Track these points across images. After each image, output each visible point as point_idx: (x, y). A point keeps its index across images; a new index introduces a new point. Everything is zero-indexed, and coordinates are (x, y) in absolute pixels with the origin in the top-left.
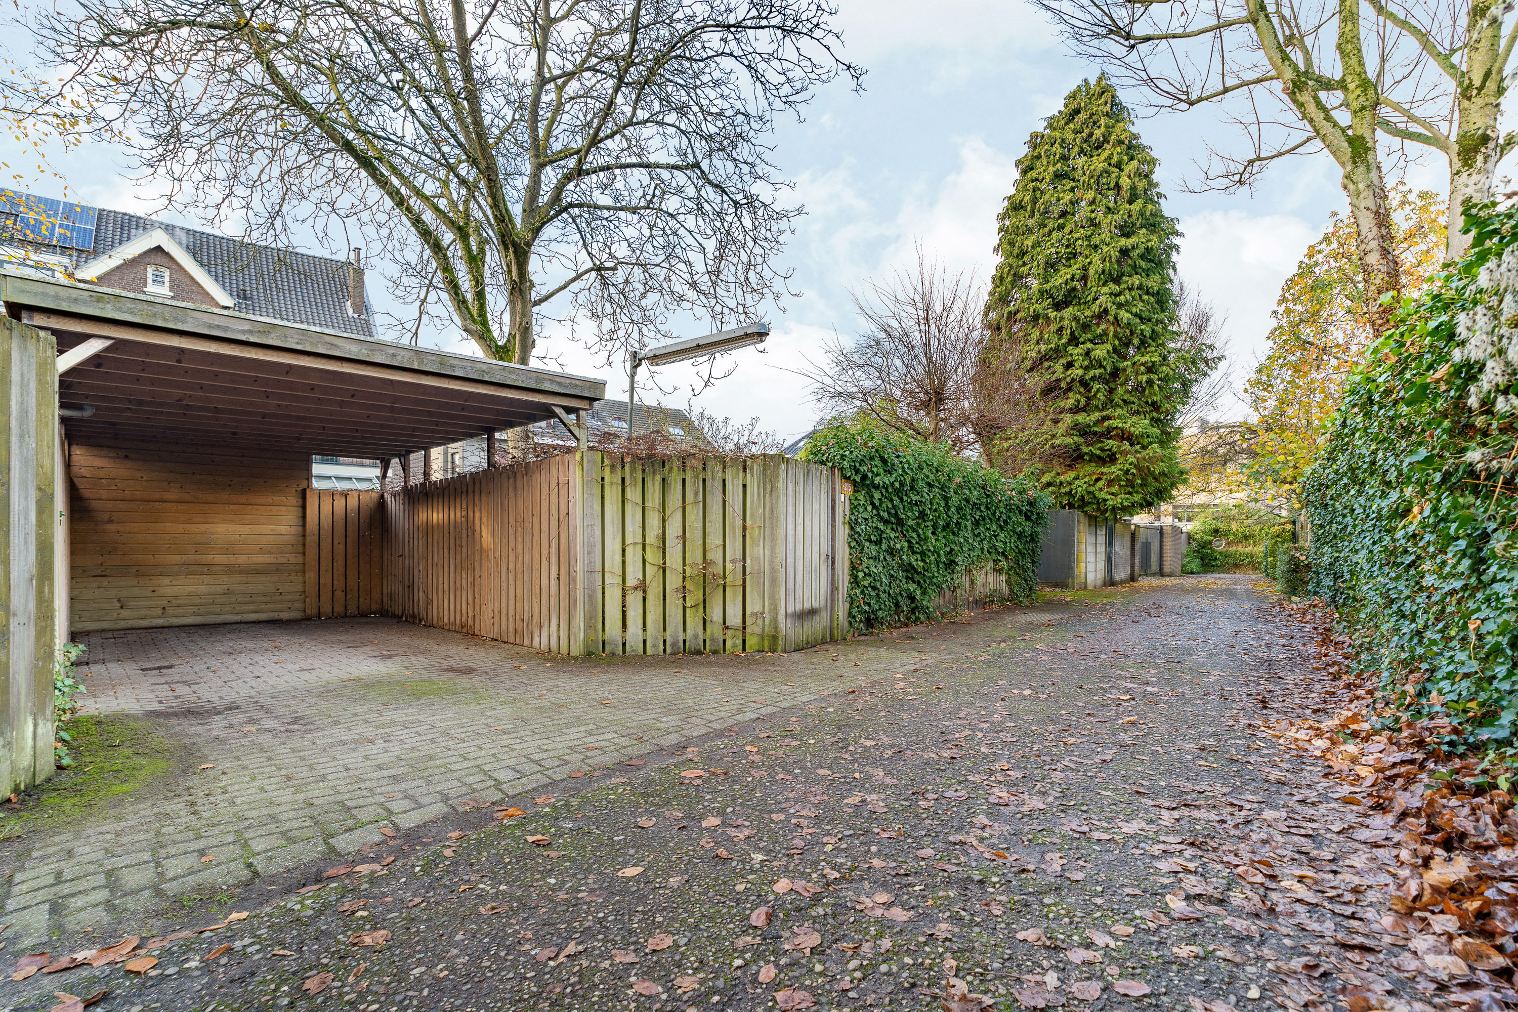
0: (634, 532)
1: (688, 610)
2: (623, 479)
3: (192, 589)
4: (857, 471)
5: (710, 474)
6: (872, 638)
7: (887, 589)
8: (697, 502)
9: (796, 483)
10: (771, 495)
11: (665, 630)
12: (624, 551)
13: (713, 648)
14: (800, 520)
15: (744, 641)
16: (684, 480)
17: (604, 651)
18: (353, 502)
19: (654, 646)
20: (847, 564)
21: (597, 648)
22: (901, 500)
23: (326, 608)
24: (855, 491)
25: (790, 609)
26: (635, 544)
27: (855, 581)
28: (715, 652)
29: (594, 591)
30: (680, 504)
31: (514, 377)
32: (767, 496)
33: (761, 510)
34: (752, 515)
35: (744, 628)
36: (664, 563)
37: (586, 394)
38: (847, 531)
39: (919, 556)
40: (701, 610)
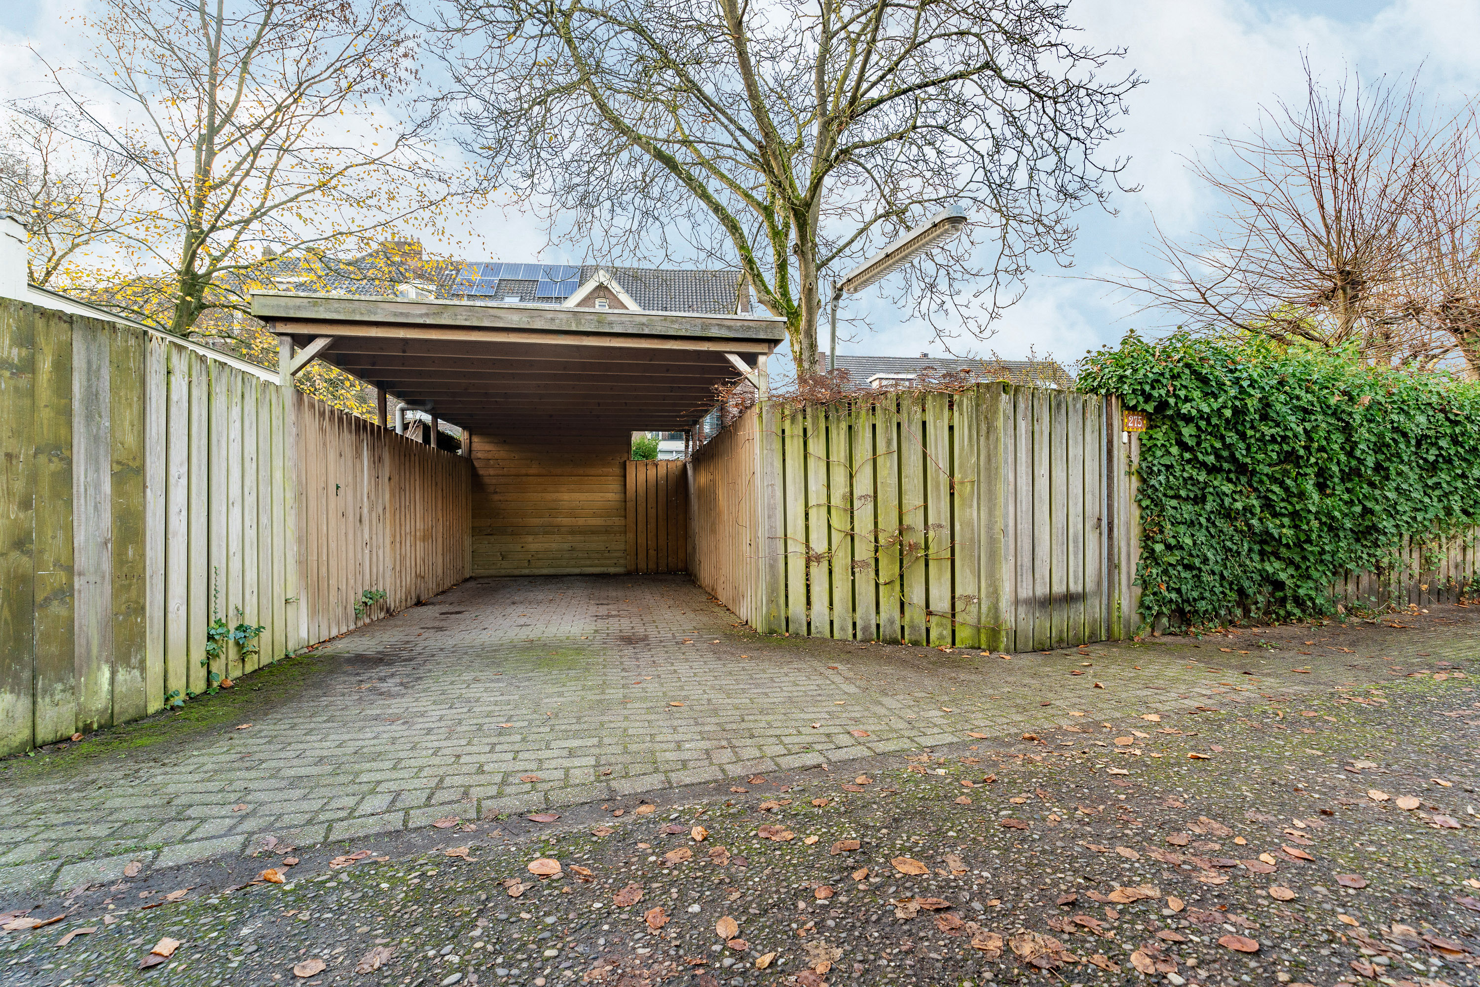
0: (817, 492)
1: (881, 588)
2: (805, 430)
3: (546, 545)
4: (1148, 398)
5: (905, 415)
6: (1186, 640)
7: (1217, 569)
8: (890, 453)
9: (1033, 419)
10: (988, 438)
11: (854, 610)
12: (807, 514)
13: (914, 638)
14: (1042, 470)
15: (953, 632)
16: (874, 426)
17: (787, 631)
18: (662, 471)
19: (843, 629)
20: (1136, 532)
21: (780, 626)
22: (1243, 436)
23: (642, 565)
24: (1151, 427)
25: (1025, 592)
26: (819, 505)
27: (1151, 556)
28: (915, 643)
29: (775, 560)
30: (870, 455)
31: (676, 326)
32: (982, 439)
33: (974, 459)
34: (961, 466)
35: (953, 615)
36: (852, 529)
37: (762, 336)
38: (1135, 483)
39: (1286, 521)
40: (898, 588)
